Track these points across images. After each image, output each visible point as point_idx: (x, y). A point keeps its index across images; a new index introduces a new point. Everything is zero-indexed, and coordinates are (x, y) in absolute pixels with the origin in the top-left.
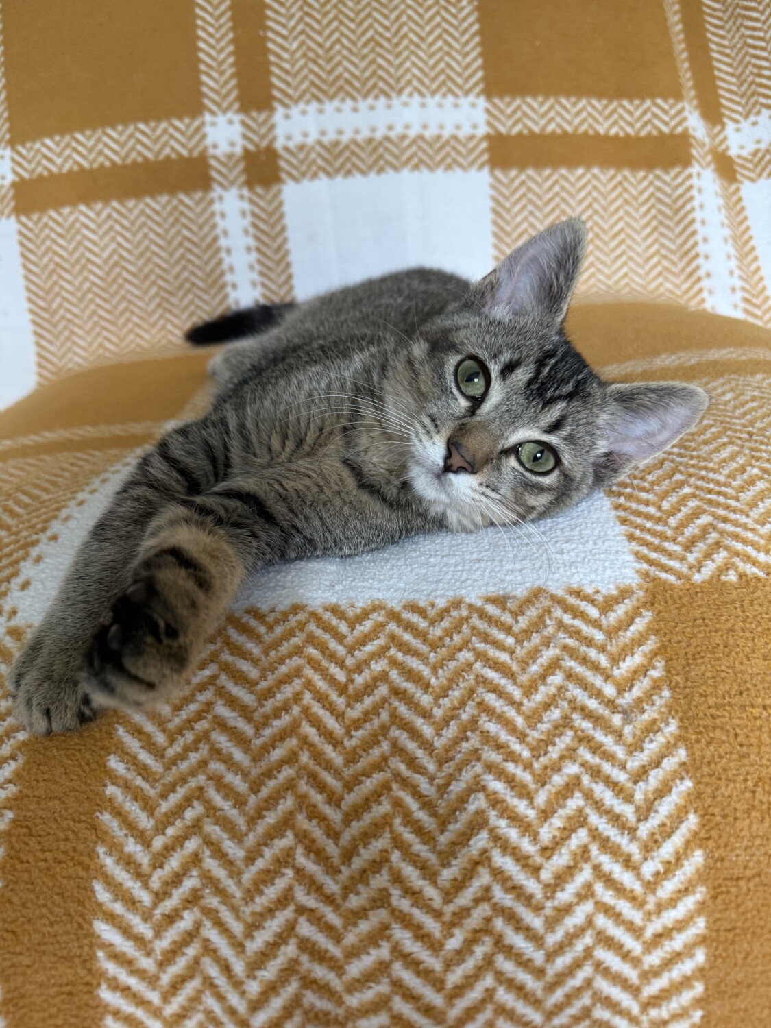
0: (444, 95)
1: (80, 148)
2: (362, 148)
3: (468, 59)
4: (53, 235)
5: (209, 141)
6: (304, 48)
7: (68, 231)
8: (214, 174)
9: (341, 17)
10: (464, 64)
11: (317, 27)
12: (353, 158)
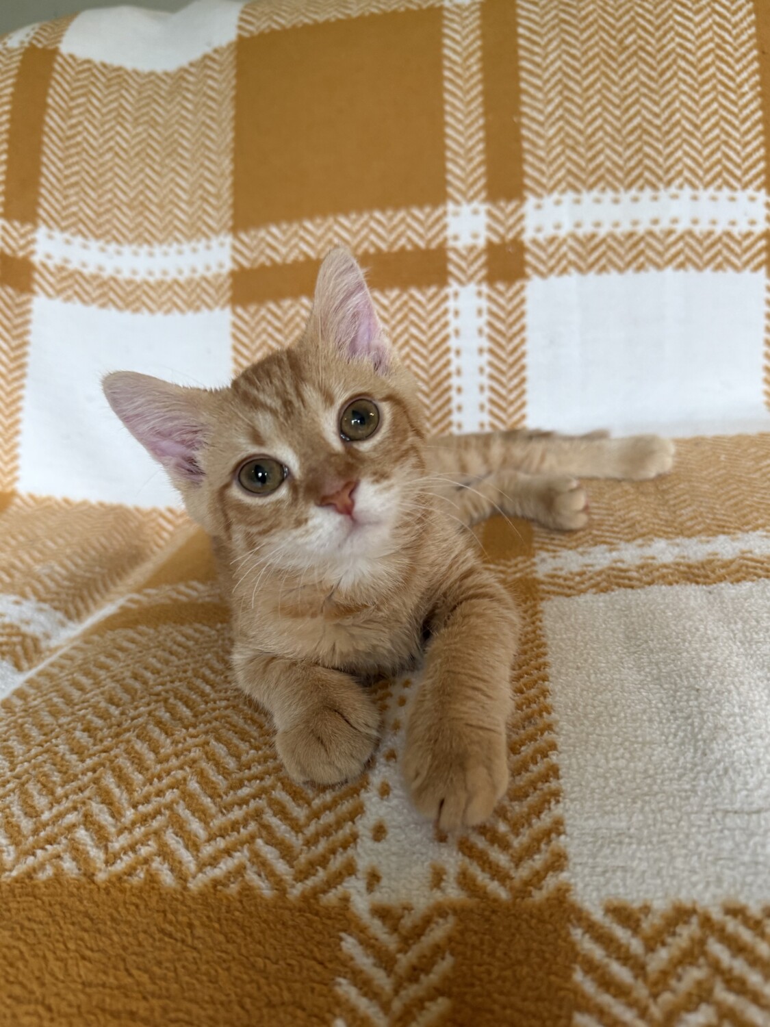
0: (719, 188)
1: (309, 238)
2: (621, 244)
3: (749, 149)
4: (270, 329)
5: (449, 233)
6: (562, 135)
7: (286, 325)
8: (451, 268)
9: (605, 102)
10: (743, 154)
11: (577, 112)
12: (610, 254)
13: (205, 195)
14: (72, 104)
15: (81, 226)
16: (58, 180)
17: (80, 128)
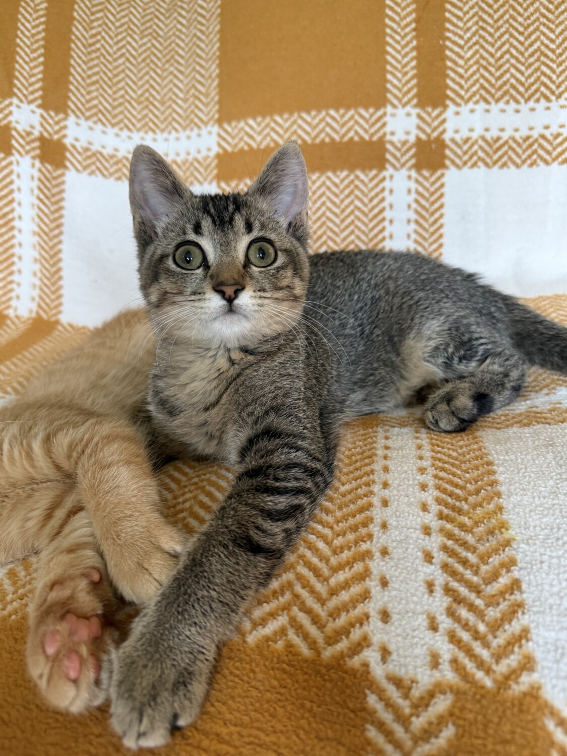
1: (278, 129)
2: (519, 145)
5: (388, 129)
6: (478, 56)
8: (388, 156)
9: (512, 31)
11: (490, 39)
12: (510, 153)
13: (197, 93)
14: (93, 18)
15: (100, 116)
16: (83, 79)
17: (99, 37)
